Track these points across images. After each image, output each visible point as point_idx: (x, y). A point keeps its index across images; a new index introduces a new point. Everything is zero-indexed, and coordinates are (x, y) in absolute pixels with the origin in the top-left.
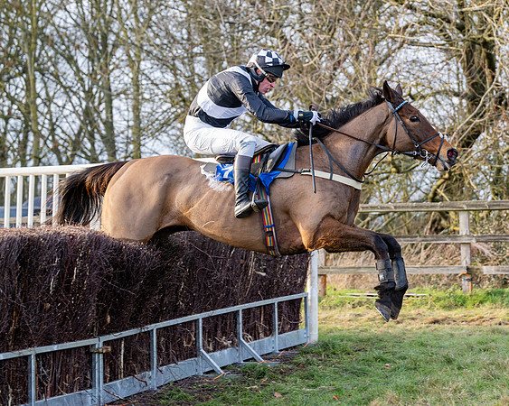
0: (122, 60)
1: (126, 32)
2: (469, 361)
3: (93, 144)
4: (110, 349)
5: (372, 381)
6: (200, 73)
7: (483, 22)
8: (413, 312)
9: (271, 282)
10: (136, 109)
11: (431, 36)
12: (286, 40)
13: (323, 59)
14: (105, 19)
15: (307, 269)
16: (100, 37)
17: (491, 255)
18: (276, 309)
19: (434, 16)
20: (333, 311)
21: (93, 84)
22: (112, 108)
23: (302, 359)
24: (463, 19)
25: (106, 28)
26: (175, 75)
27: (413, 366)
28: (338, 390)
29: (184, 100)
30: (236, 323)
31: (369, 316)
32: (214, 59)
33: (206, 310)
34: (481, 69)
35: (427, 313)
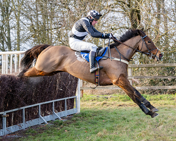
0: (13, 16)
1: (14, 6)
2: (131, 119)
3: (3, 45)
4: (8, 115)
5: (98, 126)
6: (40, 21)
7: (136, 4)
8: (112, 102)
9: (64, 92)
10: (18, 33)
11: (119, 9)
12: (70, 9)
13: (82, 16)
14: (7, 2)
15: (76, 88)
16: (6, 8)
17: (139, 83)
18: (66, 102)
19: (120, 2)
20: (85, 102)
21: (3, 24)
22: (10, 32)
23: (75, 119)
24: (130, 3)
25: (8, 5)
26: (32, 21)
27: (112, 121)
28: (87, 129)
29: (35, 30)
30: (52, 106)
31: (98, 104)
32: (45, 16)
33: (42, 102)
34: (136, 20)
35: (117, 103)
